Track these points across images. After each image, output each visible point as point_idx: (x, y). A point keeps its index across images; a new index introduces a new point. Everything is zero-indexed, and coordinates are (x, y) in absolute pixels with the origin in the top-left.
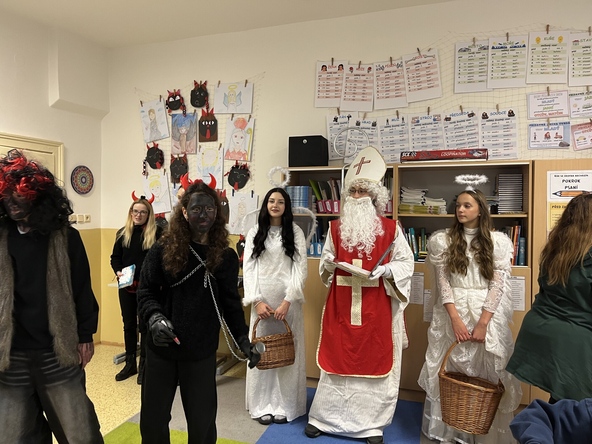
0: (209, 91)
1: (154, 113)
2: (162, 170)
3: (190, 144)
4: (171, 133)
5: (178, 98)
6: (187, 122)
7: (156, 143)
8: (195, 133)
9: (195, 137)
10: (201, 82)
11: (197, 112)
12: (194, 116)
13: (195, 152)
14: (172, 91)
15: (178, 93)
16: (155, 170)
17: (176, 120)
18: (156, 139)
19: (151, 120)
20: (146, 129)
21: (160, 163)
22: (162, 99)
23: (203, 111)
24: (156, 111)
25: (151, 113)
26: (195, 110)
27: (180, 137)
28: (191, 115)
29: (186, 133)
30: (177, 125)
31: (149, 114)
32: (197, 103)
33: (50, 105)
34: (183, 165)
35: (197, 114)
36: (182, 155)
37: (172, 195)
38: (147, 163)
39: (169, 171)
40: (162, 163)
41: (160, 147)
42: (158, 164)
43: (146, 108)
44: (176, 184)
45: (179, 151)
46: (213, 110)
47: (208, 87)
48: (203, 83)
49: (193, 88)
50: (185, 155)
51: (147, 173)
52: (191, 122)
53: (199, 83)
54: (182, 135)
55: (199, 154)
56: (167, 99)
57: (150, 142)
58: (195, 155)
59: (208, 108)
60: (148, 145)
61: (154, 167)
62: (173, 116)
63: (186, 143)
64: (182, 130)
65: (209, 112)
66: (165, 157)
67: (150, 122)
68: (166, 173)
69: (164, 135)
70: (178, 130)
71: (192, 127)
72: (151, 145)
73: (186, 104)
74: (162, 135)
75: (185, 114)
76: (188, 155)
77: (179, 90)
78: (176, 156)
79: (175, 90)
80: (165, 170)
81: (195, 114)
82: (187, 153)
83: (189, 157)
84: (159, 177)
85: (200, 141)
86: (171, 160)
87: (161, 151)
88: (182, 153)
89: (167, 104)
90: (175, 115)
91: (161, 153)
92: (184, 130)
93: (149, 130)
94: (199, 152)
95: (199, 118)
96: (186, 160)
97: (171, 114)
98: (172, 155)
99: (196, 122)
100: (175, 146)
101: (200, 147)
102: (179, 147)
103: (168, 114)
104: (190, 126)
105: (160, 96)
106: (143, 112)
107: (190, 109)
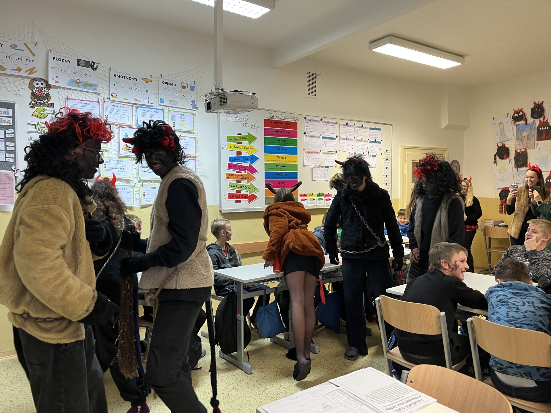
0: (545, 108)
1: (503, 124)
2: (508, 160)
3: (530, 142)
4: (515, 136)
5: (521, 113)
6: (528, 129)
7: (504, 143)
8: (533, 135)
9: (534, 138)
10: (539, 102)
11: (535, 122)
12: (533, 124)
13: (533, 148)
14: (517, 109)
15: (521, 111)
16: (503, 161)
17: (519, 128)
18: (504, 140)
19: (500, 129)
20: (497, 135)
21: (507, 156)
22: (509, 115)
23: (540, 121)
24: (504, 123)
25: (501, 124)
26: (534, 121)
27: (522, 138)
28: (530, 124)
29: (527, 135)
30: (520, 131)
31: (499, 125)
32: (536, 116)
33: (442, 128)
34: (524, 156)
35: (535, 123)
36: (524, 150)
37: (515, 175)
38: (497, 156)
39: (513, 161)
40: (508, 156)
41: (506, 146)
42: (505, 156)
43: (497, 122)
44: (518, 169)
45: (522, 147)
46: (548, 120)
47: (544, 105)
48: (540, 103)
49: (533, 106)
50: (526, 150)
51: (497, 162)
52: (531, 128)
53: (537, 103)
54: (523, 137)
55: (537, 149)
56: (513, 115)
57: (500, 143)
58: (534, 150)
59: (544, 119)
60: (498, 144)
61: (502, 158)
62: (517, 125)
63: (526, 142)
64: (524, 134)
65: (545, 121)
66: (510, 152)
67: (500, 130)
68: (511, 162)
69: (510, 138)
70: (521, 134)
71: (531, 132)
72: (500, 145)
73: (527, 117)
74: (509, 138)
75: (526, 124)
76: (527, 150)
77: (522, 108)
78: (518, 151)
79: (519, 109)
80: (510, 160)
81: (534, 123)
82: (527, 148)
83: (528, 151)
84: (505, 164)
85: (537, 140)
86: (515, 154)
87: (508, 148)
88: (524, 149)
89: (513, 118)
90: (519, 125)
91: (508, 149)
92: (525, 134)
93: (499, 136)
94: (537, 147)
95: (537, 126)
96: (527, 153)
97: (516, 124)
98: (515, 150)
99: (535, 128)
100: (518, 144)
101: (537, 144)
102: (521, 145)
103: (513, 124)
104: (530, 131)
105: (508, 113)
106: (495, 124)
107: (530, 120)
